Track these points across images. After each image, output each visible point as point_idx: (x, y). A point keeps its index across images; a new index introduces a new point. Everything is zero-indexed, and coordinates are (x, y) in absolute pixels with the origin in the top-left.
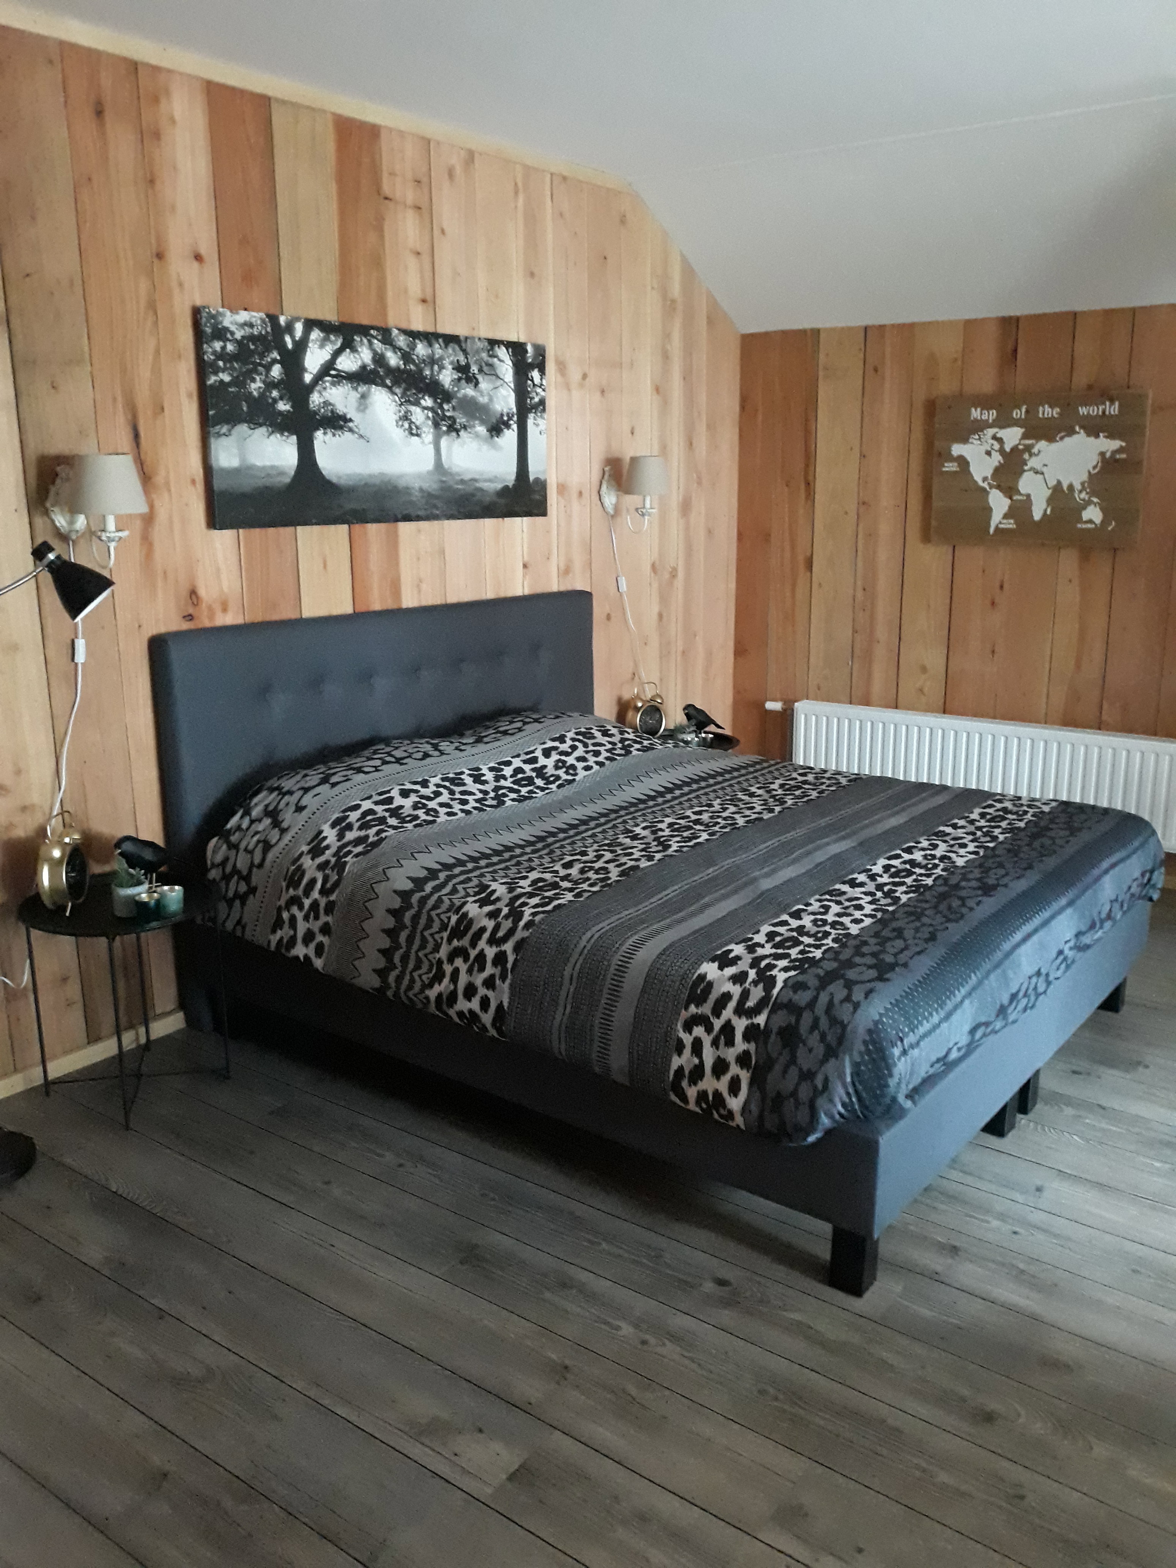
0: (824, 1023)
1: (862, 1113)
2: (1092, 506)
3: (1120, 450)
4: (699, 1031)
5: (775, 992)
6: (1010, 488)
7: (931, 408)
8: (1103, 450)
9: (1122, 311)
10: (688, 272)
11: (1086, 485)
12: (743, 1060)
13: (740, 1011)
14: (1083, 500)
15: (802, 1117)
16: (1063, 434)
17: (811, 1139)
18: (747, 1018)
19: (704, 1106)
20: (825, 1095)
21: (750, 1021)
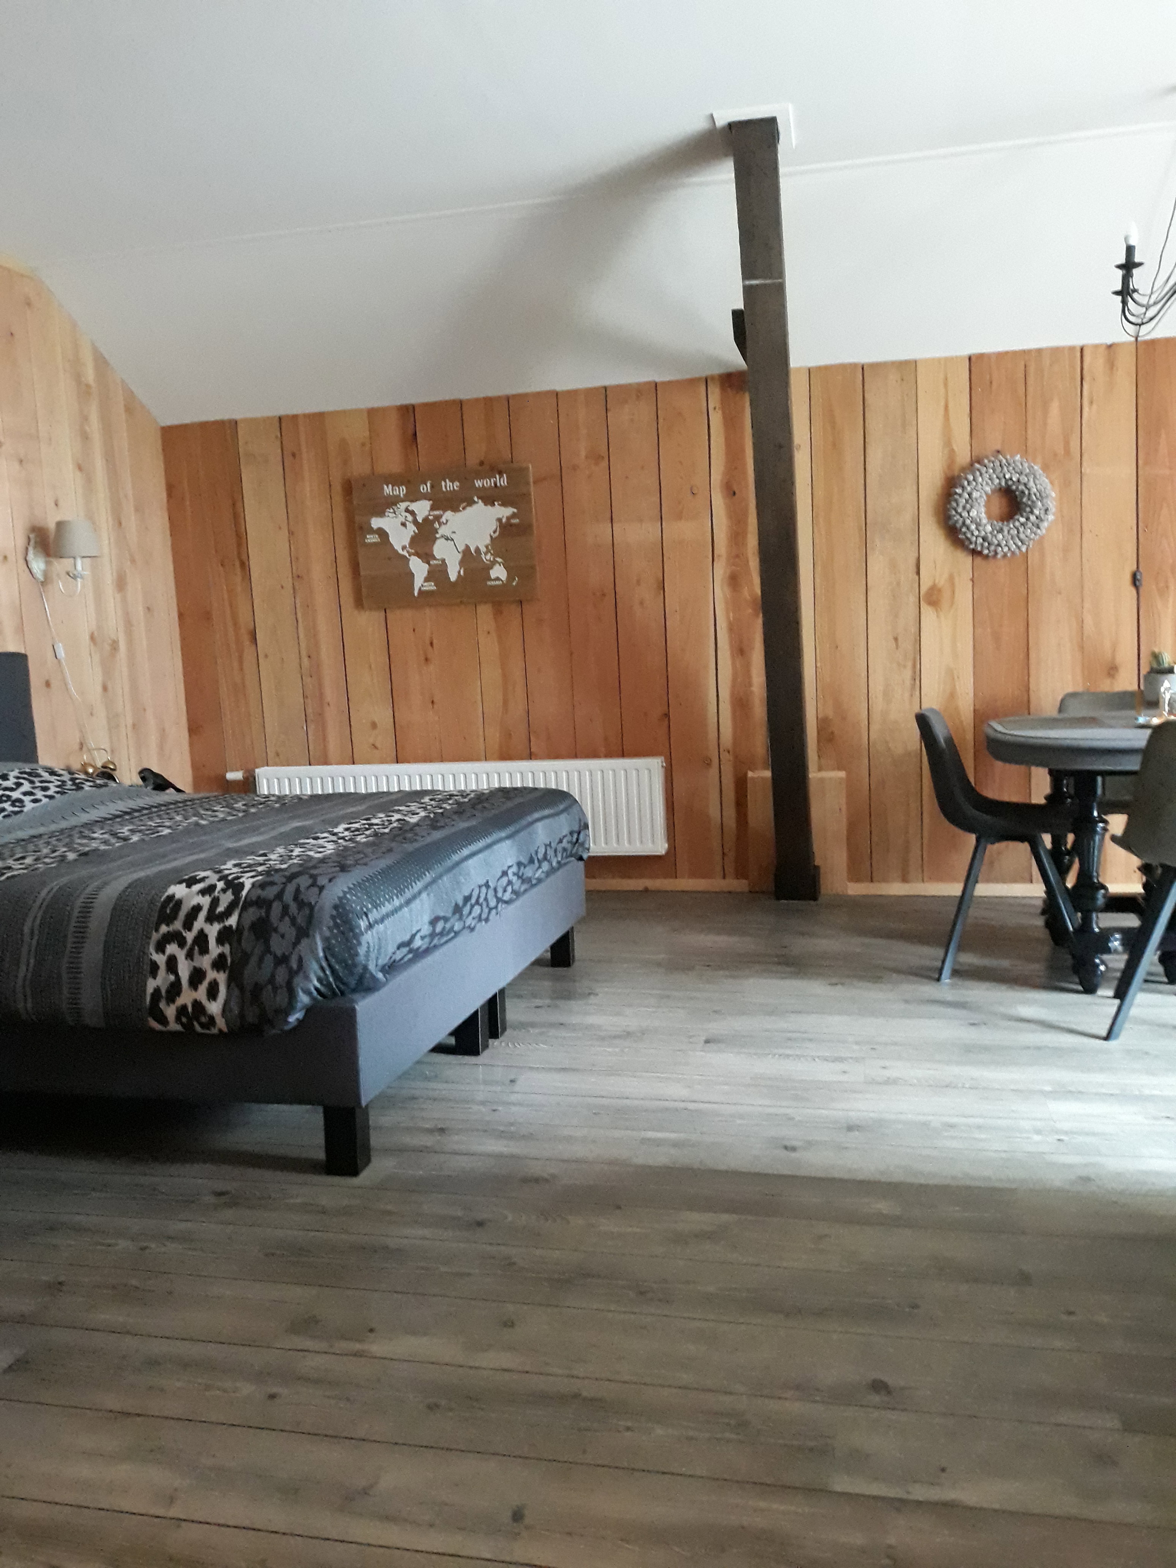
0: (293, 908)
1: (337, 987)
2: (497, 565)
3: (514, 516)
4: (172, 948)
5: (244, 893)
6: (426, 554)
7: (348, 488)
8: (501, 516)
9: (499, 398)
10: (101, 362)
11: (490, 547)
12: (219, 964)
13: (211, 918)
14: (490, 560)
15: (281, 999)
16: (464, 504)
17: (293, 1019)
18: (219, 922)
19: (184, 1020)
20: (301, 974)
21: (222, 925)
